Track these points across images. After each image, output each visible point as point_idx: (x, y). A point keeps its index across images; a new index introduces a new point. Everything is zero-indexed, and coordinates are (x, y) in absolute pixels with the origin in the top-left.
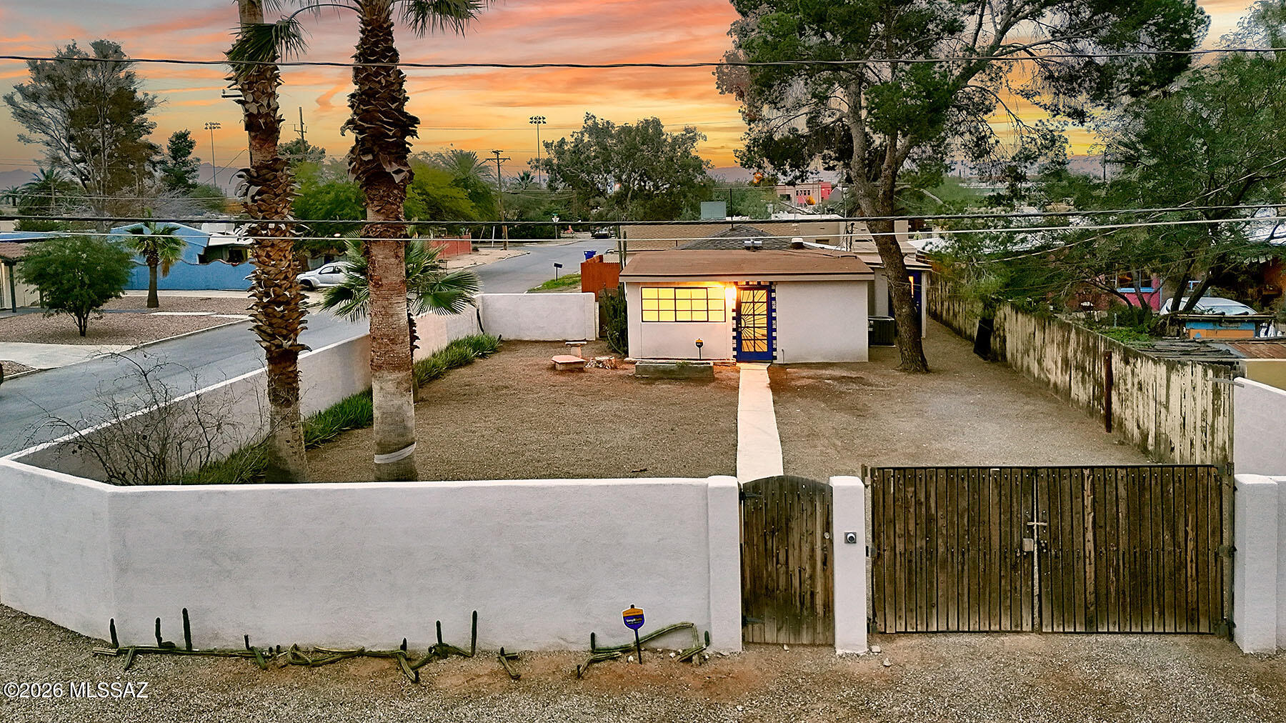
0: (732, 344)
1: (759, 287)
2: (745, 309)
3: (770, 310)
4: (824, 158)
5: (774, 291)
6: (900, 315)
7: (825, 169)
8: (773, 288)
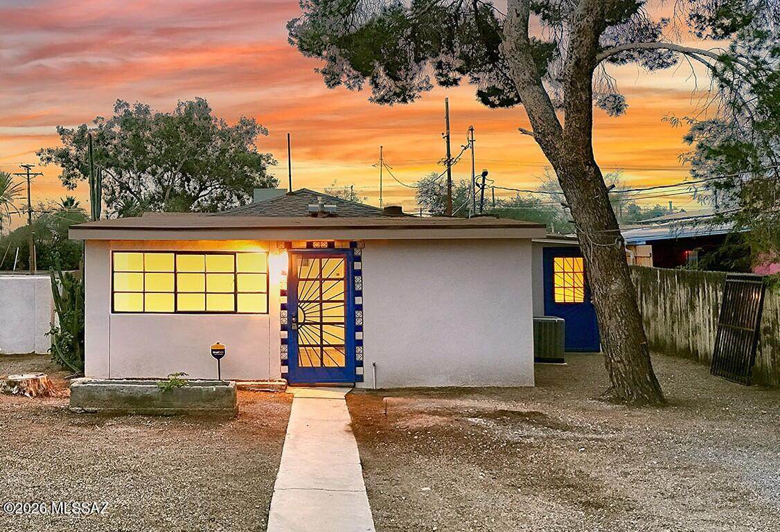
0: (278, 352)
1: (331, 251)
2: (306, 291)
3: (353, 292)
4: (439, 66)
5: (359, 259)
6: (605, 296)
7: (442, 84)
8: (357, 253)
